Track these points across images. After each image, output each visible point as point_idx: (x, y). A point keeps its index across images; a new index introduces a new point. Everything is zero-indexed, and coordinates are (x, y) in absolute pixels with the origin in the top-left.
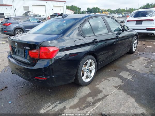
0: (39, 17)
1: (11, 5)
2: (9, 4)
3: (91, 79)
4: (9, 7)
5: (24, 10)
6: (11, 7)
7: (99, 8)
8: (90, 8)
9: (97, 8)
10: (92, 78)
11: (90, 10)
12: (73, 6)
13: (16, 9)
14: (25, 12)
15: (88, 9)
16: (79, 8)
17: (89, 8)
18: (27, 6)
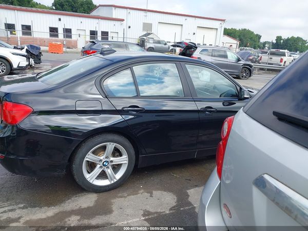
0: (163, 46)
1: (123, 20)
2: (119, 18)
3: (112, 182)
4: (119, 22)
5: (144, 30)
6: (122, 22)
7: (303, 39)
8: (283, 38)
9: (299, 39)
10: (115, 180)
11: (282, 41)
12: (245, 30)
13: (130, 27)
14: (145, 33)
15: (279, 38)
16: (257, 35)
17: (281, 37)
18: (149, 22)
